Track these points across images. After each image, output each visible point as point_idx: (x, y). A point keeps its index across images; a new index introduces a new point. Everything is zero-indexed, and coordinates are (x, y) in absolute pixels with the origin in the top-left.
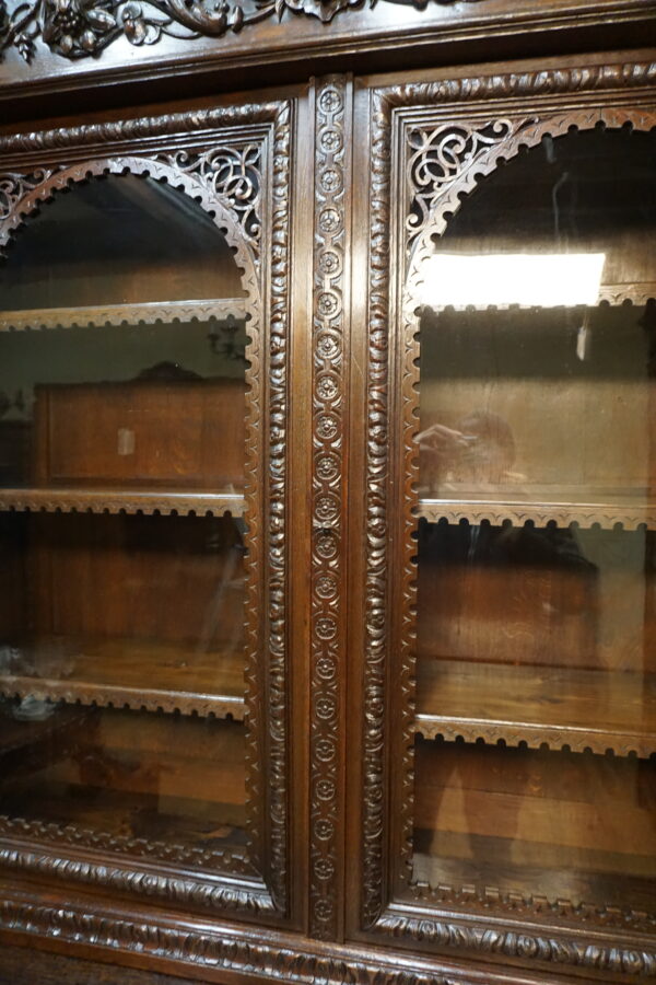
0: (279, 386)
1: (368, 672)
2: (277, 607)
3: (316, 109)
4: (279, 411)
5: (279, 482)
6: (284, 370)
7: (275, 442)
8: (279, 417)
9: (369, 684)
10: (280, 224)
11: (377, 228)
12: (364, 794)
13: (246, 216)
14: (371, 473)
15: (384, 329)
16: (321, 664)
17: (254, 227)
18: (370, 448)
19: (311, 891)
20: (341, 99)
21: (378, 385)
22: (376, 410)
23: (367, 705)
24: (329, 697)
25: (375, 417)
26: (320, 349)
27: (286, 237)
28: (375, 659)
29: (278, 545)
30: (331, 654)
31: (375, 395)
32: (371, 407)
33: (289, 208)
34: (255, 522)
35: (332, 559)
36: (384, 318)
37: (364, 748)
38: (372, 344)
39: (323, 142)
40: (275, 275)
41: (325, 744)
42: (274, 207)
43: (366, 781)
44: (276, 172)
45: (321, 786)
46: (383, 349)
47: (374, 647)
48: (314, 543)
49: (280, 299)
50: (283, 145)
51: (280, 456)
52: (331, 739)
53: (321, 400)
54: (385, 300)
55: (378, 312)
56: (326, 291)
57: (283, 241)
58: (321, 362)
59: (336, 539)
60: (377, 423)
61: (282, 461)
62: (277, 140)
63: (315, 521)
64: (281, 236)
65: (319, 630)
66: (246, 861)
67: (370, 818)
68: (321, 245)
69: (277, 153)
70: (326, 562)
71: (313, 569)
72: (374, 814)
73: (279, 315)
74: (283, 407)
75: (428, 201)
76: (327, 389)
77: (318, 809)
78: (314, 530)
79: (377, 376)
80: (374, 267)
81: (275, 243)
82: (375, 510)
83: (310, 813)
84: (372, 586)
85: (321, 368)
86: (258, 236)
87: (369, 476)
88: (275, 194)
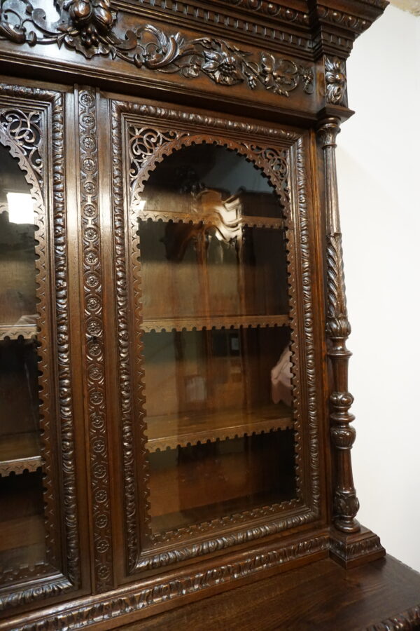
0: (63, 256)
1: (123, 419)
2: (66, 390)
3: (79, 102)
4: (62, 270)
5: (64, 313)
6: (64, 247)
7: (62, 289)
8: (62, 274)
9: (124, 426)
10: (59, 162)
11: (116, 173)
12: (125, 491)
13: (32, 153)
14: (119, 306)
15: (122, 227)
16: (95, 420)
17: (38, 161)
18: (118, 291)
19: (96, 563)
20: (94, 100)
21: (121, 257)
22: (120, 271)
23: (123, 438)
24: (101, 439)
25: (120, 274)
26: (86, 236)
27: (62, 169)
28: (127, 410)
29: (65, 351)
30: (101, 413)
31: (119, 262)
32: (118, 269)
33: (64, 154)
34: (45, 340)
35: (99, 357)
36: (122, 221)
37: (123, 464)
38: (117, 235)
39: (83, 121)
40: (55, 191)
41: (100, 468)
42: (53, 152)
43: (126, 483)
44: (55, 131)
45: (98, 495)
46: (122, 238)
47: (126, 404)
48: (88, 348)
49: (61, 205)
50: (59, 117)
51: (64, 297)
52: (103, 464)
53: (88, 265)
54: (122, 211)
55: (119, 218)
56: (88, 203)
57: (61, 171)
58: (87, 244)
59: (100, 344)
60: (121, 278)
61: (66, 300)
62: (54, 113)
63: (87, 335)
64: (59, 168)
65: (93, 400)
66: (47, 564)
67: (130, 504)
68: (84, 178)
69: (54, 121)
70: (95, 358)
71: (89, 363)
72: (131, 502)
73: (61, 214)
74: (65, 269)
75: (140, 163)
76: (91, 259)
77: (98, 509)
78: (87, 340)
79: (119, 253)
80: (116, 193)
81: (55, 172)
82: (122, 326)
83: (93, 513)
84: (123, 369)
85: (88, 247)
86: (41, 166)
87: (118, 307)
88: (54, 143)
